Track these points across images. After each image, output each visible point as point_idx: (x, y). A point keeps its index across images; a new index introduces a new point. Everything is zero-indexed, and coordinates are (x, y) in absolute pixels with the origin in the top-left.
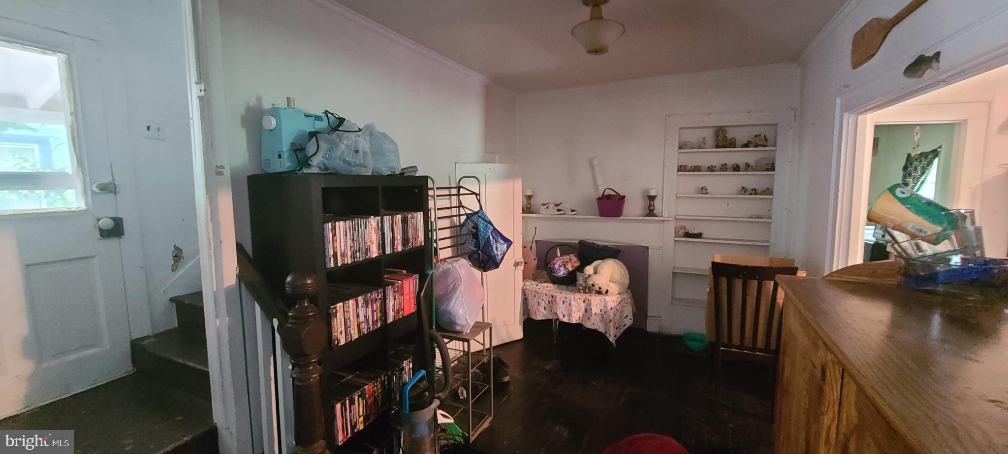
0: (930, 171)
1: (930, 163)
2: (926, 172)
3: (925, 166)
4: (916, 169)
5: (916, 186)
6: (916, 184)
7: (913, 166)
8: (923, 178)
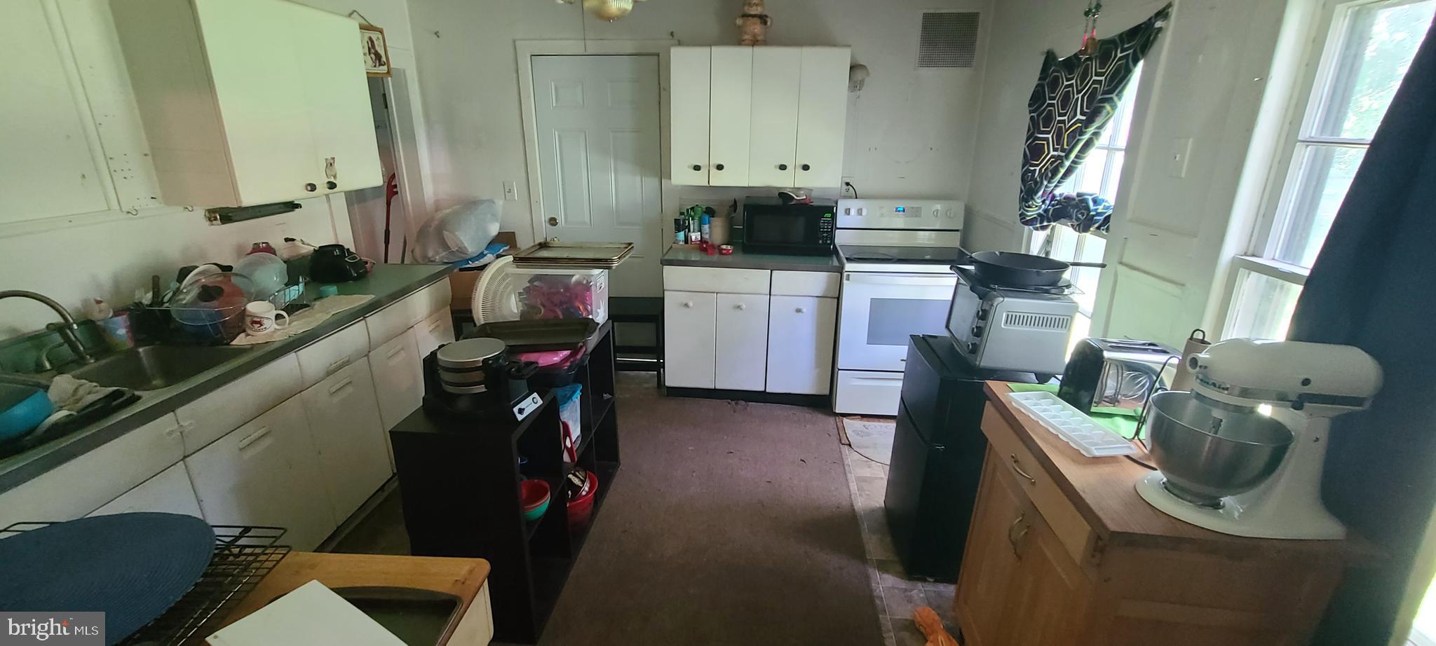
0: (1114, 107)
1: (1118, 79)
2: (1104, 112)
3: (1101, 89)
4: (1066, 99)
5: (1067, 157)
6: (1070, 151)
7: (1060, 91)
8: (1091, 130)
